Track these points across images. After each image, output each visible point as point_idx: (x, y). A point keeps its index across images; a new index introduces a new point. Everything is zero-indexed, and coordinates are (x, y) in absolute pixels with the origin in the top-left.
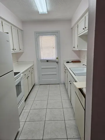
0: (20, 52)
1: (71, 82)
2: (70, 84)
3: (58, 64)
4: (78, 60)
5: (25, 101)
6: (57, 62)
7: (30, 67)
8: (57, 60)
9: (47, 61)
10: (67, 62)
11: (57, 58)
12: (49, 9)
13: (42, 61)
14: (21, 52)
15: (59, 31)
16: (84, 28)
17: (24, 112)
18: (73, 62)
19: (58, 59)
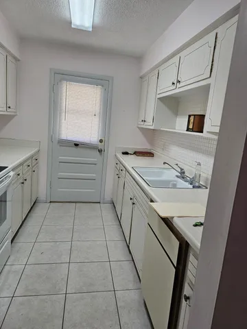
0: (6, 113)
1: (135, 201)
2: (133, 204)
3: (101, 154)
4: (149, 151)
5: (12, 241)
6: (100, 151)
7: (31, 157)
8: (100, 146)
9: (76, 145)
10: (124, 153)
11: (101, 141)
12: (97, 21)
13: (64, 143)
14: (9, 113)
15: (113, 78)
16: (175, 82)
17: (9, 272)
18: (137, 153)
19: (103, 144)
